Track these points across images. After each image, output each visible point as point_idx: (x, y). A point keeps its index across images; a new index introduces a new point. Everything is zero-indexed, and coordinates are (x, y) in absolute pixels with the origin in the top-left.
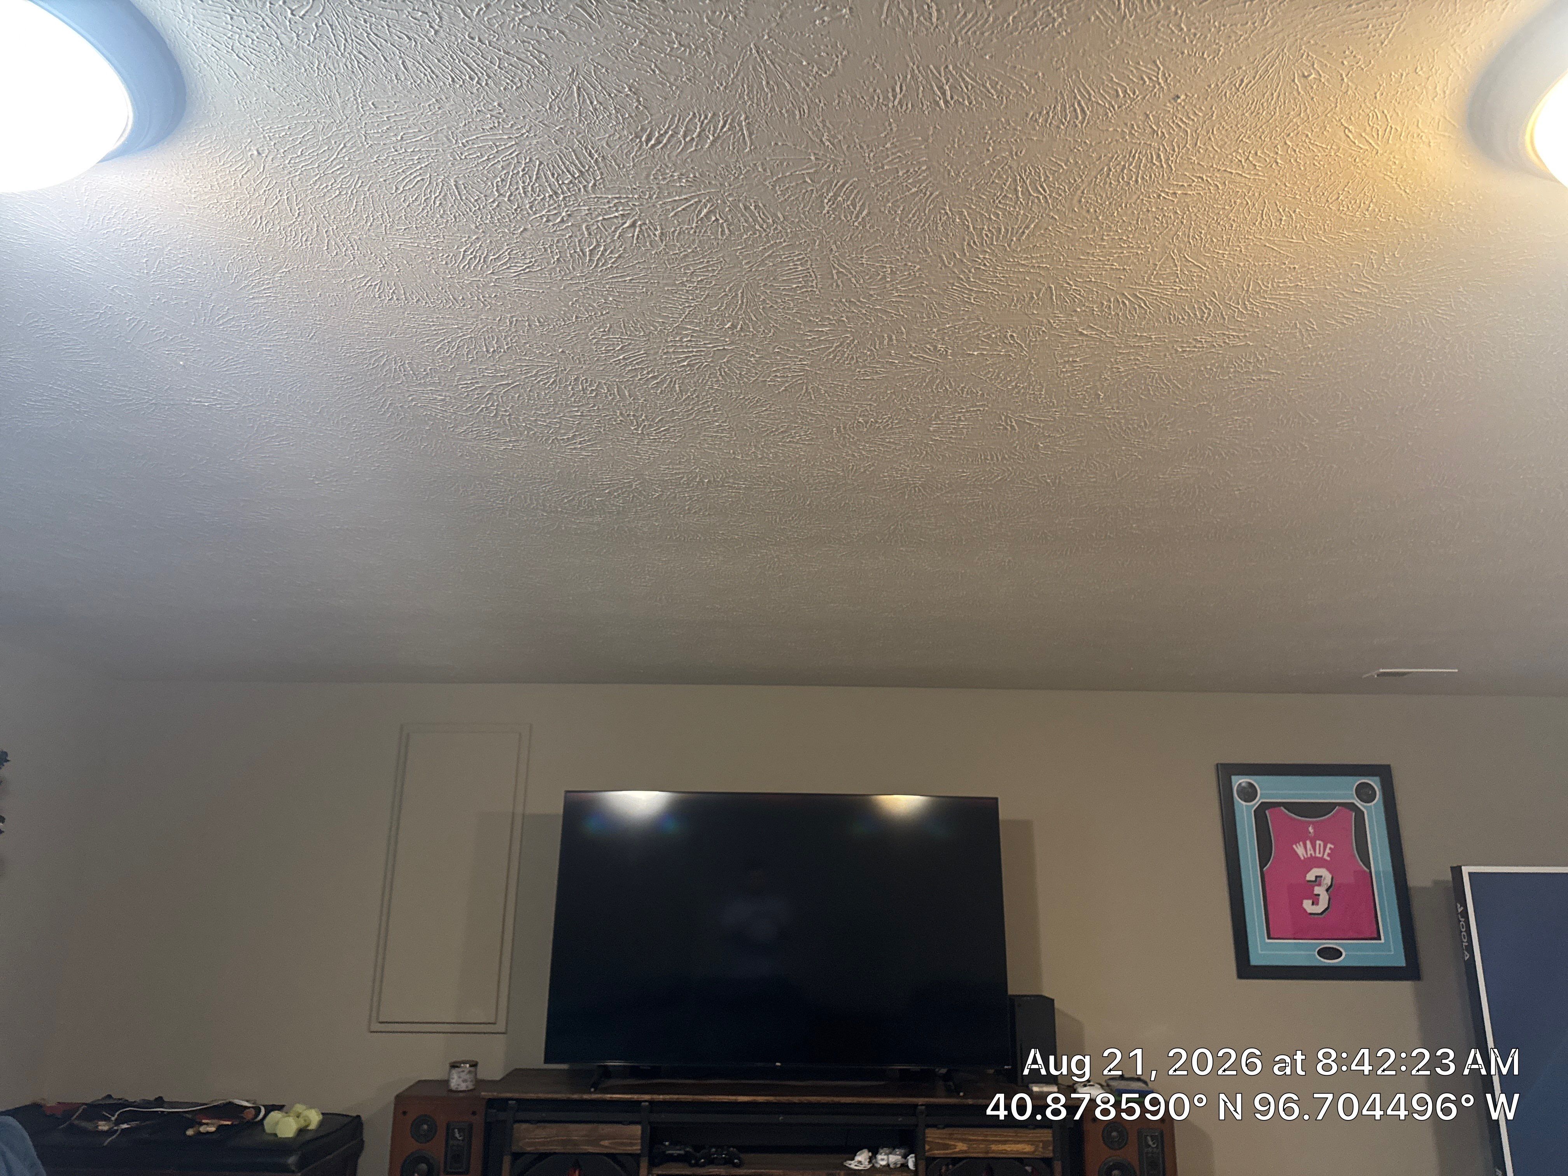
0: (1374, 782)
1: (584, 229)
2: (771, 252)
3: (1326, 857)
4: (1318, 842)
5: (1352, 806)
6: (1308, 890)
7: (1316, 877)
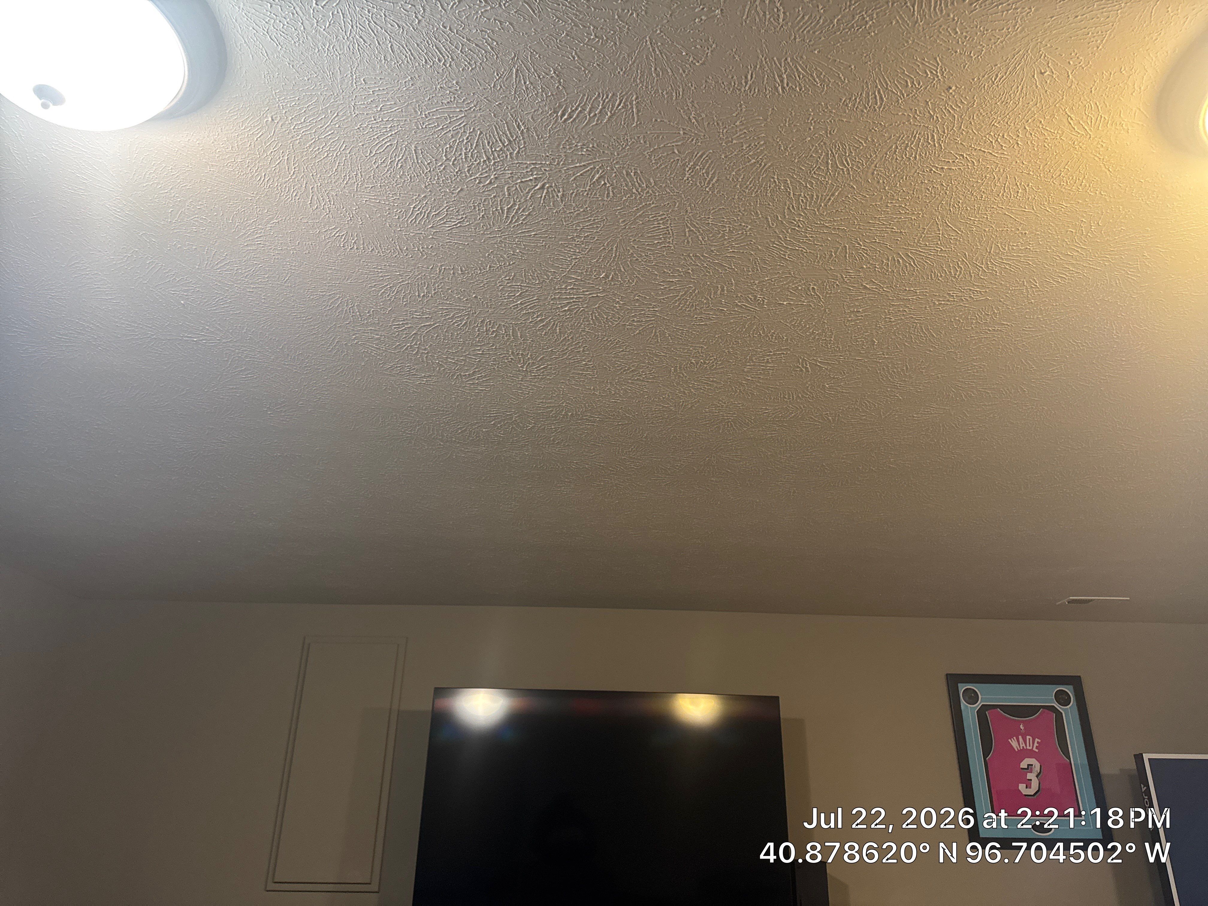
0: (1069, 690)
1: (506, 190)
2: (642, 212)
3: (1034, 749)
4: (1028, 737)
5: (1052, 709)
6: (1022, 775)
7: (1028, 765)
